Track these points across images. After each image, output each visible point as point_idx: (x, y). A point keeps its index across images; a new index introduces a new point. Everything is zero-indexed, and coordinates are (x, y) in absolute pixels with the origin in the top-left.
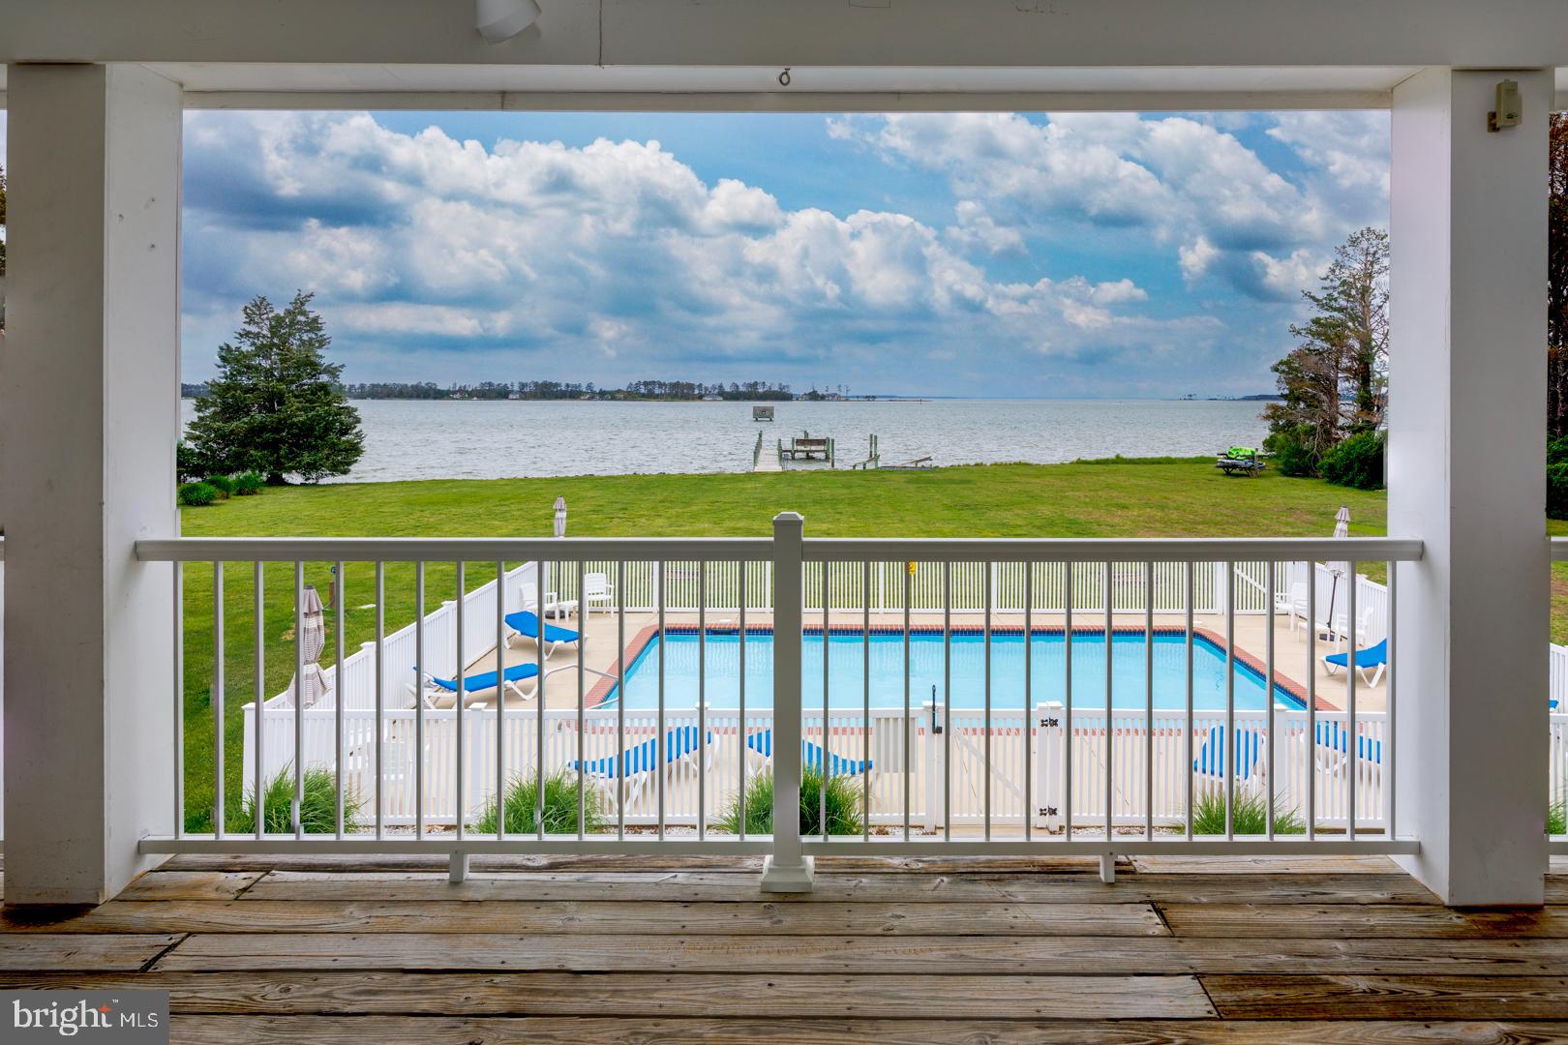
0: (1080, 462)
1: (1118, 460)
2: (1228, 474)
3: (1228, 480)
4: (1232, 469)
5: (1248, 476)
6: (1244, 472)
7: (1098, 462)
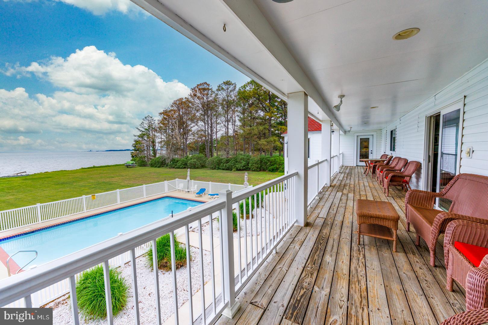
0: (82, 168)
1: (94, 167)
2: (128, 167)
3: (127, 168)
4: (128, 166)
5: (133, 167)
6: (132, 167)
7: (89, 168)
